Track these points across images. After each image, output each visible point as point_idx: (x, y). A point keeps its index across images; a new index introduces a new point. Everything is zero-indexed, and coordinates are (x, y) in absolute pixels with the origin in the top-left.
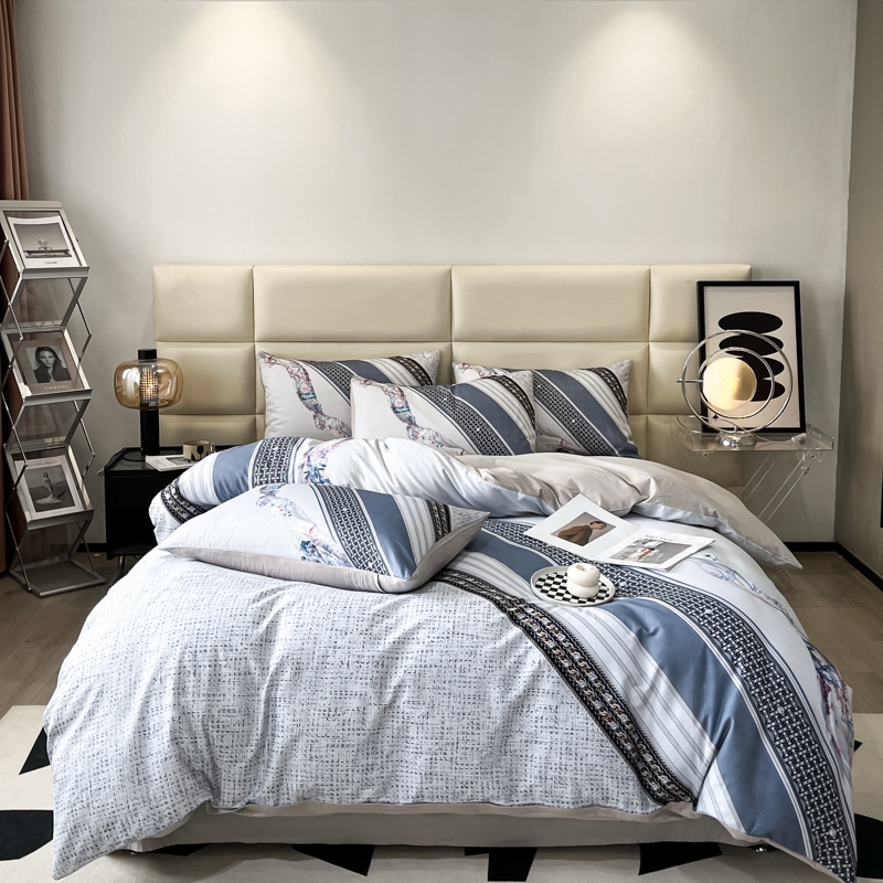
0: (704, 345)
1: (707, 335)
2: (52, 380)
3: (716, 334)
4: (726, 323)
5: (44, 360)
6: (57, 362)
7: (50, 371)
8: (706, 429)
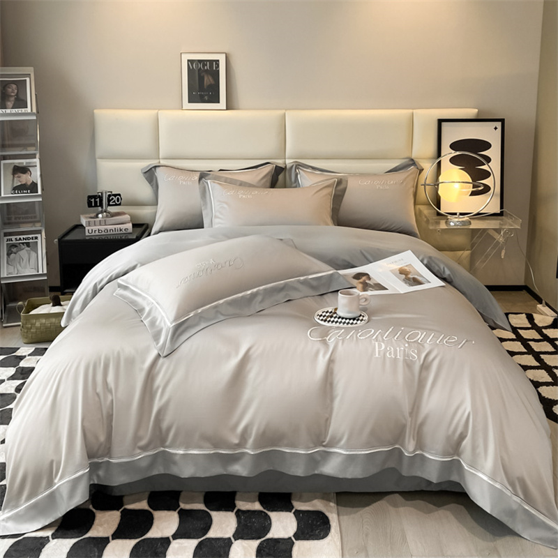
0: (440, 161)
1: (442, 155)
3: (448, 153)
4: (454, 146)
8: (439, 214)
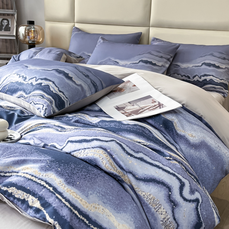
2: (3, 31)
5: (3, 23)
6: (8, 24)
7: (4, 27)
